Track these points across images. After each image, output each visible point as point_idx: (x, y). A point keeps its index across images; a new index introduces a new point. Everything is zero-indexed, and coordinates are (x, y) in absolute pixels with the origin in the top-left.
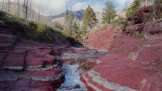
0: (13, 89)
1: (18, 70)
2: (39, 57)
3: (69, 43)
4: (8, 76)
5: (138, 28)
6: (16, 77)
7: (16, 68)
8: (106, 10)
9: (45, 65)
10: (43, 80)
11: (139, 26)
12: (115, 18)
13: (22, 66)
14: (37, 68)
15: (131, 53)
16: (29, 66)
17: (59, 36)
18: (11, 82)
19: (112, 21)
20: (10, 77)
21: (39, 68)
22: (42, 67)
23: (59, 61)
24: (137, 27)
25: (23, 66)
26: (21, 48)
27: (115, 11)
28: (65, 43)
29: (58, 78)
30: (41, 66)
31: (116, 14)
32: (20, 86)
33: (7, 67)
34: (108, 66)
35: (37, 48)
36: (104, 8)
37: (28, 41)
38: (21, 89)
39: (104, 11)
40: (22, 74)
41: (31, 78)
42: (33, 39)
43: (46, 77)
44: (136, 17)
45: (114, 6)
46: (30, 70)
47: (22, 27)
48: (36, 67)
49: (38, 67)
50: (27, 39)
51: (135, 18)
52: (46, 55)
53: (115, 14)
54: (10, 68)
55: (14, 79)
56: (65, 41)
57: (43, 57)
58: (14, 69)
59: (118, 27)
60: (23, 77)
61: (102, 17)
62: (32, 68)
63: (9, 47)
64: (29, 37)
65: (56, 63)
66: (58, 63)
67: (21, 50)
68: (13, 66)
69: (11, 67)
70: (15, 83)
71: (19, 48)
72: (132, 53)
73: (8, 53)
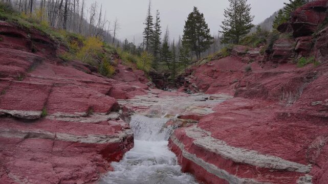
0: (12, 156)
1: (29, 118)
2: (81, 97)
3: (150, 82)
4: (5, 129)
5: (300, 45)
6: (23, 131)
7: (25, 113)
8: (230, 16)
9: (92, 114)
10: (83, 140)
11: (304, 41)
12: (249, 31)
13: (38, 110)
14: (73, 117)
15: (285, 93)
16: (56, 112)
17: (130, 67)
18: (9, 141)
19: (243, 38)
20: (8, 130)
21: (78, 117)
22: (84, 116)
23: (124, 109)
24: (299, 43)
25: (42, 110)
26: (44, 79)
27: (251, 17)
28: (141, 81)
29: (117, 139)
30: (82, 114)
31: (252, 23)
32: (29, 150)
33: (5, 111)
34: (231, 118)
35: (78, 81)
36: (227, 10)
37: (61, 67)
38: (30, 156)
39: (226, 17)
40: (38, 127)
41: (56, 137)
42: (73, 66)
43: (89, 135)
44: (297, 22)
45: (249, 7)
46: (57, 119)
47: (51, 40)
48: (71, 115)
49: (75, 116)
50: (59, 63)
51: (295, 23)
52: (96, 94)
53: (250, 23)
54: (12, 112)
55: (16, 137)
56: (143, 78)
57: (88, 98)
58: (19, 115)
59: (255, 50)
60: (39, 132)
61: (222, 30)
62: (61, 116)
63: (15, 73)
64: (64, 60)
65: (117, 111)
66: (121, 111)
67: (42, 81)
68: (17, 109)
69: (15, 111)
70: (18, 143)
71: (39, 78)
72: (287, 95)
73: (11, 83)
